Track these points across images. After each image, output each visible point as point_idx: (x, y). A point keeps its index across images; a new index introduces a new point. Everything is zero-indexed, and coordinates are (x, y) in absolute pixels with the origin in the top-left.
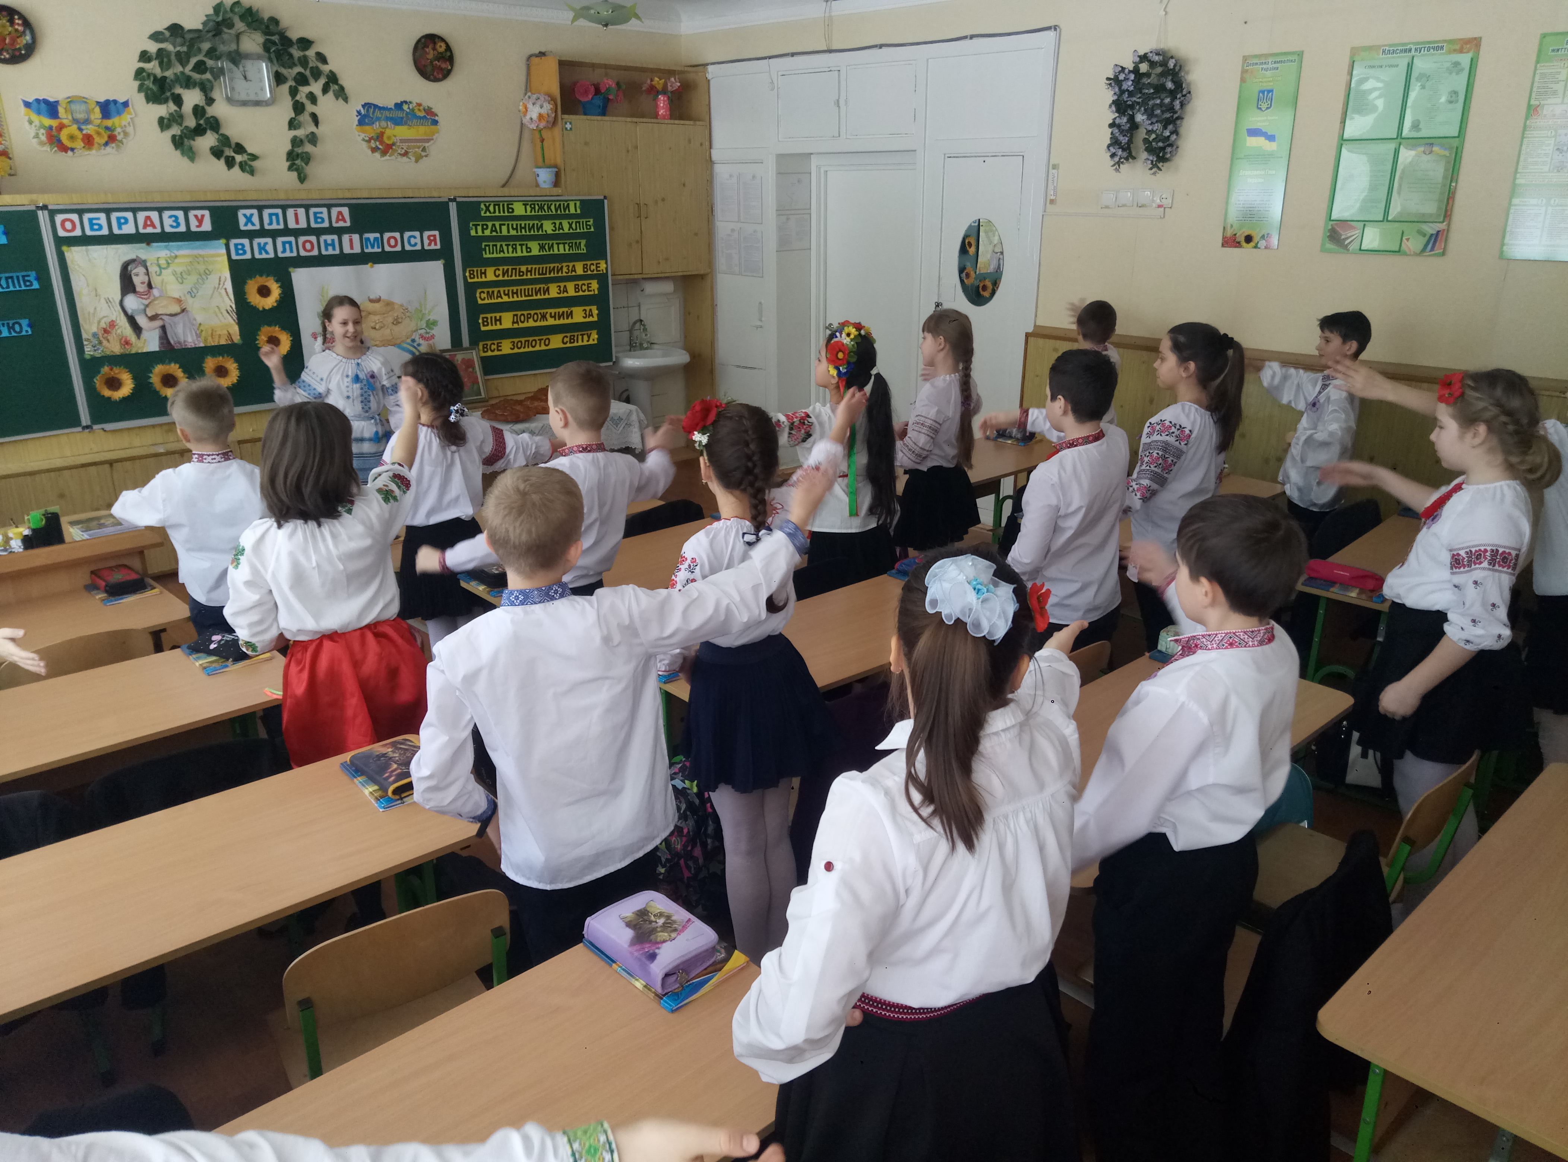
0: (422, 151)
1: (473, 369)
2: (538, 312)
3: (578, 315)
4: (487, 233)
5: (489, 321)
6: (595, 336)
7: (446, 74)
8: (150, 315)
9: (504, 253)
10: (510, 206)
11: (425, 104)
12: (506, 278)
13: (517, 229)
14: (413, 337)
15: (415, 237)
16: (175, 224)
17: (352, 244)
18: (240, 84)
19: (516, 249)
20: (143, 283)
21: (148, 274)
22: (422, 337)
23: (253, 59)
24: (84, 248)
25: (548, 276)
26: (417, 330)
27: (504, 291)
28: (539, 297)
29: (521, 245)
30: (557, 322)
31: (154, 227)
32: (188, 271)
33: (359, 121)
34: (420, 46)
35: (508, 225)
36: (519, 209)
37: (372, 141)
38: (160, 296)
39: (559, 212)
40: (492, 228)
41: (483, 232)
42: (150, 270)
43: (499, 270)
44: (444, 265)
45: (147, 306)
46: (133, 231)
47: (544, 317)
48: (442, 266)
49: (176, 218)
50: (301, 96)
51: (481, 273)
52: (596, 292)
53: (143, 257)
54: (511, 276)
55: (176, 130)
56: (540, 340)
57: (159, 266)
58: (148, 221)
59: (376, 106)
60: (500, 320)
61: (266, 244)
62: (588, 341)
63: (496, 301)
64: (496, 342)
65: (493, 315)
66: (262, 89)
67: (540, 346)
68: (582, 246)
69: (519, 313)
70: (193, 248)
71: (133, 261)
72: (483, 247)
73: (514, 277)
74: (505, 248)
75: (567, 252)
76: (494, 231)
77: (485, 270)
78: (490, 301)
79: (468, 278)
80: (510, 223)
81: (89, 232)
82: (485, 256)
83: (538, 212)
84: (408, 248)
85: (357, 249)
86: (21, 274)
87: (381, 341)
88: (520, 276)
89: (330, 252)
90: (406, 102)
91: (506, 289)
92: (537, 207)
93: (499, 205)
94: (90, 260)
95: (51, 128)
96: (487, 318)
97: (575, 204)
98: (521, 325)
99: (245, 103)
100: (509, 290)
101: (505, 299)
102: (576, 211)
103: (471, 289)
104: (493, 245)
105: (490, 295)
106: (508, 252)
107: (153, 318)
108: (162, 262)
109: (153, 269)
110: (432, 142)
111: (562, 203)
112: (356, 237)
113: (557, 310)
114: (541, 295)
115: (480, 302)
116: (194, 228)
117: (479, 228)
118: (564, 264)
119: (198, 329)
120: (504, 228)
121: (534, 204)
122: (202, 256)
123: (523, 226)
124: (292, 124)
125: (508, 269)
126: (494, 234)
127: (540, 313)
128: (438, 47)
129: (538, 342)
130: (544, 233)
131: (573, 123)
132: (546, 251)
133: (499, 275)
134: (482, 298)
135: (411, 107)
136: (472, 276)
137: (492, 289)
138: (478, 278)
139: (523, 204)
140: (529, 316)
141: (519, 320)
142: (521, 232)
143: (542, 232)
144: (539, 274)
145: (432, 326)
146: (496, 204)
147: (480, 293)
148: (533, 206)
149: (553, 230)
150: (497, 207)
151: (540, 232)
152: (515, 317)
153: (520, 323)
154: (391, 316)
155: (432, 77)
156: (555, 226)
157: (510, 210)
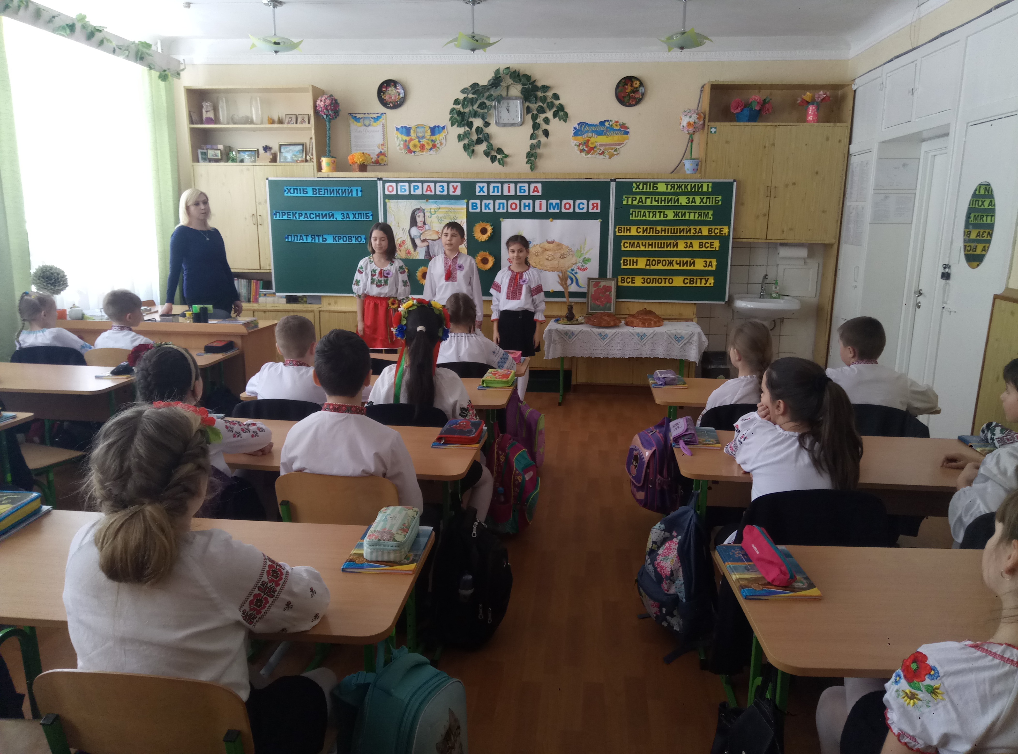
0: (614, 151)
1: (610, 293)
2: (666, 259)
3: (700, 264)
4: (635, 203)
5: (628, 262)
6: (711, 281)
7: (638, 101)
8: (422, 239)
9: (646, 217)
10: (655, 185)
11: (621, 122)
12: (645, 234)
13: (658, 201)
14: (573, 268)
15: (583, 204)
16: (442, 190)
17: (541, 206)
18: (504, 113)
19: (655, 214)
20: (421, 221)
21: (424, 217)
22: (579, 268)
23: (513, 99)
24: (396, 201)
25: (678, 235)
26: (576, 263)
27: (642, 243)
28: (669, 249)
29: (660, 212)
30: (682, 268)
31: (431, 192)
32: (445, 216)
33: (574, 133)
34: (621, 85)
35: (652, 198)
36: (662, 188)
37: (581, 146)
38: (429, 229)
39: (693, 190)
40: (639, 200)
41: (632, 203)
43: (640, 228)
44: (601, 223)
45: (422, 234)
46: (421, 193)
47: (671, 263)
48: (600, 223)
49: (443, 187)
50: (540, 120)
51: (627, 230)
52: (717, 249)
53: (423, 208)
54: (649, 233)
55: (466, 141)
56: (665, 279)
57: (431, 212)
58: (429, 188)
59: (586, 124)
60: (636, 262)
61: (489, 204)
62: (705, 284)
63: (635, 249)
64: (631, 277)
65: (632, 259)
66: (517, 117)
67: (665, 283)
68: (710, 215)
69: (651, 259)
70: (449, 204)
71: (419, 209)
72: (631, 212)
73: (651, 234)
74: (647, 214)
75: (696, 218)
76: (640, 202)
77: (630, 228)
78: (631, 249)
79: (617, 232)
80: (654, 197)
81: (399, 193)
82: (631, 218)
83: (677, 190)
84: (577, 210)
85: (544, 210)
86: (365, 212)
87: (551, 268)
88: (656, 233)
89: (527, 210)
90: (608, 121)
91: (644, 242)
92: (676, 187)
93: (647, 185)
94: (398, 208)
95: (406, 141)
96: (627, 260)
97: (708, 185)
98: (652, 267)
99: (505, 125)
100: (646, 243)
101: (643, 248)
102: (708, 189)
103: (618, 240)
104: (638, 212)
105: (632, 245)
106: (649, 217)
107: (424, 241)
108: (433, 211)
109: (427, 214)
110: (622, 145)
111: (697, 184)
112: (544, 202)
113: (682, 259)
114: (670, 248)
115: (623, 249)
116: (451, 193)
117: (630, 200)
118: (692, 227)
120: (649, 201)
121: (674, 185)
122: (453, 209)
124: (532, 137)
125: (647, 228)
126: (640, 204)
127: (668, 260)
128: (634, 84)
129: (663, 280)
130: (679, 204)
131: (718, 128)
132: (679, 217)
133: (640, 232)
134: (626, 246)
135: (610, 124)
136: (620, 231)
137: (634, 241)
138: (624, 233)
139: (666, 184)
140: (659, 262)
141: (651, 264)
142: (661, 203)
143: (678, 204)
144: (671, 233)
145: (587, 262)
146: (645, 184)
147: (625, 243)
148: (673, 186)
149: (687, 203)
150: (645, 186)
151: (676, 204)
152: (648, 261)
153: (651, 266)
154: (560, 253)
155: (627, 104)
156: (689, 200)
157: (655, 188)
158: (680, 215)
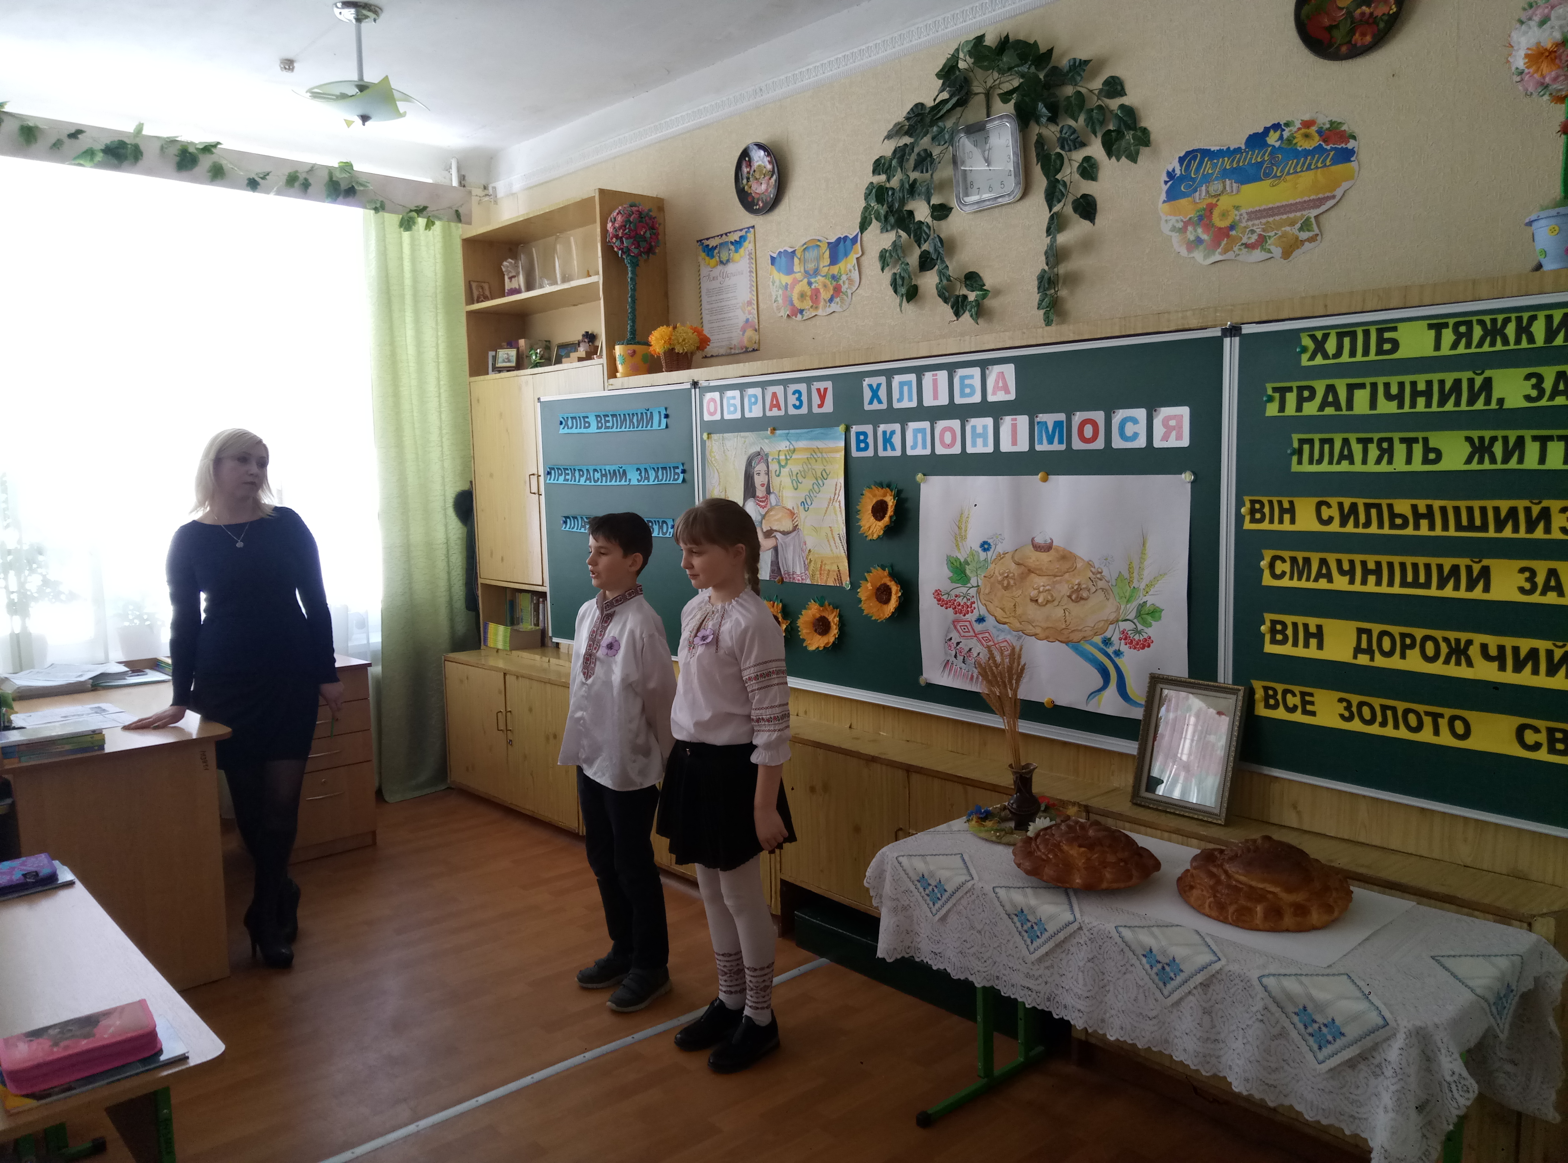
0: (1301, 229)
2: (1438, 634)
4: (1311, 409)
5: (1289, 632)
7: (1387, 30)
8: (765, 530)
9: (1352, 462)
10: (1387, 335)
11: (1323, 121)
12: (1350, 528)
13: (1399, 397)
14: (1108, 634)
15: (1135, 421)
16: (797, 403)
17: (1016, 434)
19: (1390, 451)
20: (763, 485)
21: (768, 474)
22: (1125, 636)
24: (721, 436)
25: (1491, 533)
26: (1117, 621)
27: (1340, 562)
28: (1448, 592)
29: (1409, 442)
30: (1509, 677)
31: (780, 408)
32: (804, 471)
33: (1168, 192)
35: (1374, 386)
36: (1415, 342)
37: (1190, 228)
38: (776, 505)
40: (1325, 396)
41: (1300, 408)
42: (770, 469)
43: (1330, 505)
44: (1194, 485)
45: (764, 517)
46: (761, 414)
47: (1459, 652)
48: (1189, 488)
49: (800, 393)
50: (1068, 171)
51: (1283, 511)
53: (766, 450)
54: (1368, 524)
55: (898, 268)
56: (1435, 717)
58: (774, 399)
60: (1319, 636)
61: (893, 433)
63: (1312, 585)
64: (1297, 689)
65: (1300, 620)
66: (1008, 175)
67: (1437, 733)
69: (1376, 628)
71: (758, 452)
73: (1374, 529)
74: (1357, 449)
76: (1330, 404)
77: (1294, 503)
78: (1295, 583)
79: (1248, 520)
80: (1381, 381)
81: (726, 416)
82: (1295, 468)
83: (1480, 344)
84: (1118, 443)
85: (1025, 445)
86: (672, 465)
88: (1393, 526)
89: (979, 448)
90: (1276, 127)
91: (1345, 558)
92: (1478, 332)
93: (1353, 335)
94: (723, 452)
95: (786, 286)
96: (1284, 625)
98: (1380, 661)
100: (1353, 563)
101: (1341, 583)
103: (1251, 548)
104: (1323, 442)
105: (1300, 569)
106: (1364, 462)
107: (768, 535)
108: (782, 457)
109: (774, 466)
110: (1331, 203)
112: (1023, 422)
113: (1509, 642)
114: (1457, 588)
115: (1267, 580)
116: (816, 409)
117: (1291, 399)
118: (1559, 505)
119: (807, 558)
120: (1362, 397)
121: (1469, 324)
122: (820, 451)
123: (1421, 387)
124: (1049, 229)
126: (1329, 411)
127: (1446, 640)
129: (1428, 721)
130: (1495, 406)
132: (1493, 460)
133: (1331, 519)
134: (1278, 571)
135: (1286, 134)
136: (1258, 516)
137: (1307, 554)
138: (1272, 521)
139: (1430, 327)
140: (1408, 641)
141: (1375, 646)
142: (1413, 405)
143: (1488, 402)
144: (1459, 527)
145: (1149, 618)
146: (1346, 332)
147: (1275, 558)
148: (1463, 329)
149: (1528, 398)
150: (1347, 341)
151: (1480, 405)
152: (1364, 637)
153: (1377, 655)
154: (1067, 582)
155: (1344, 49)
156: (1538, 386)
157: (1387, 346)
158: (1498, 449)
